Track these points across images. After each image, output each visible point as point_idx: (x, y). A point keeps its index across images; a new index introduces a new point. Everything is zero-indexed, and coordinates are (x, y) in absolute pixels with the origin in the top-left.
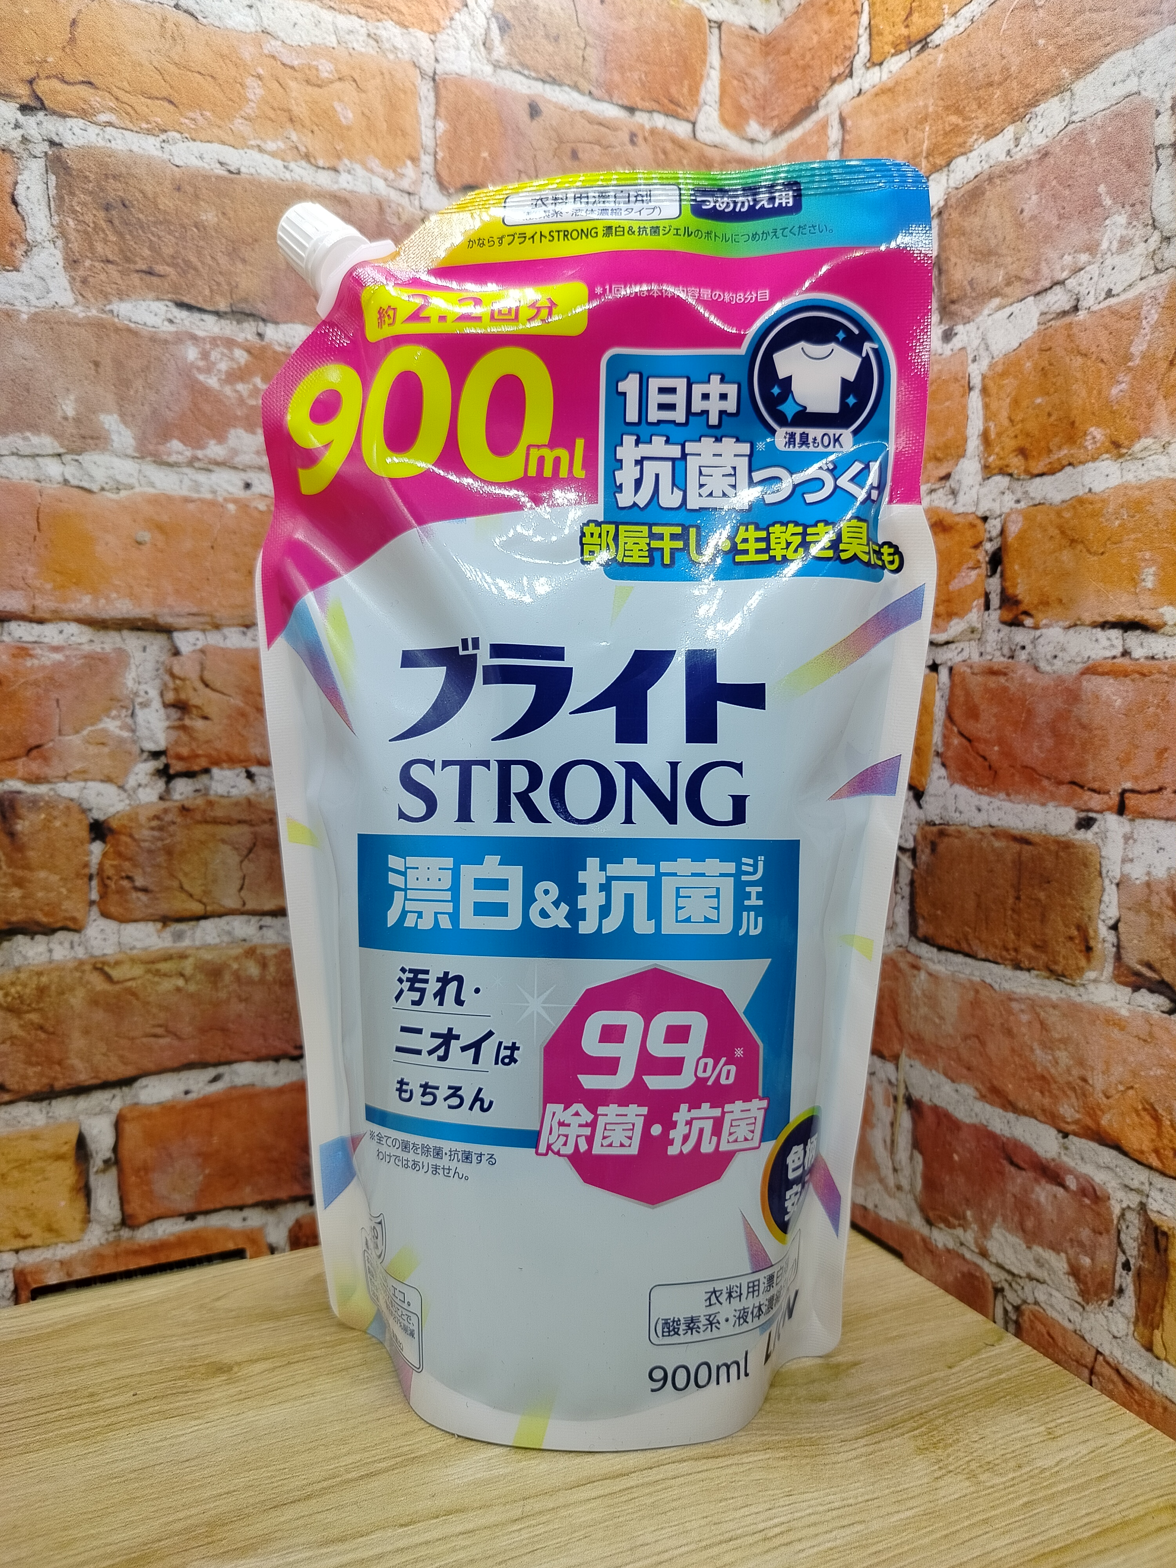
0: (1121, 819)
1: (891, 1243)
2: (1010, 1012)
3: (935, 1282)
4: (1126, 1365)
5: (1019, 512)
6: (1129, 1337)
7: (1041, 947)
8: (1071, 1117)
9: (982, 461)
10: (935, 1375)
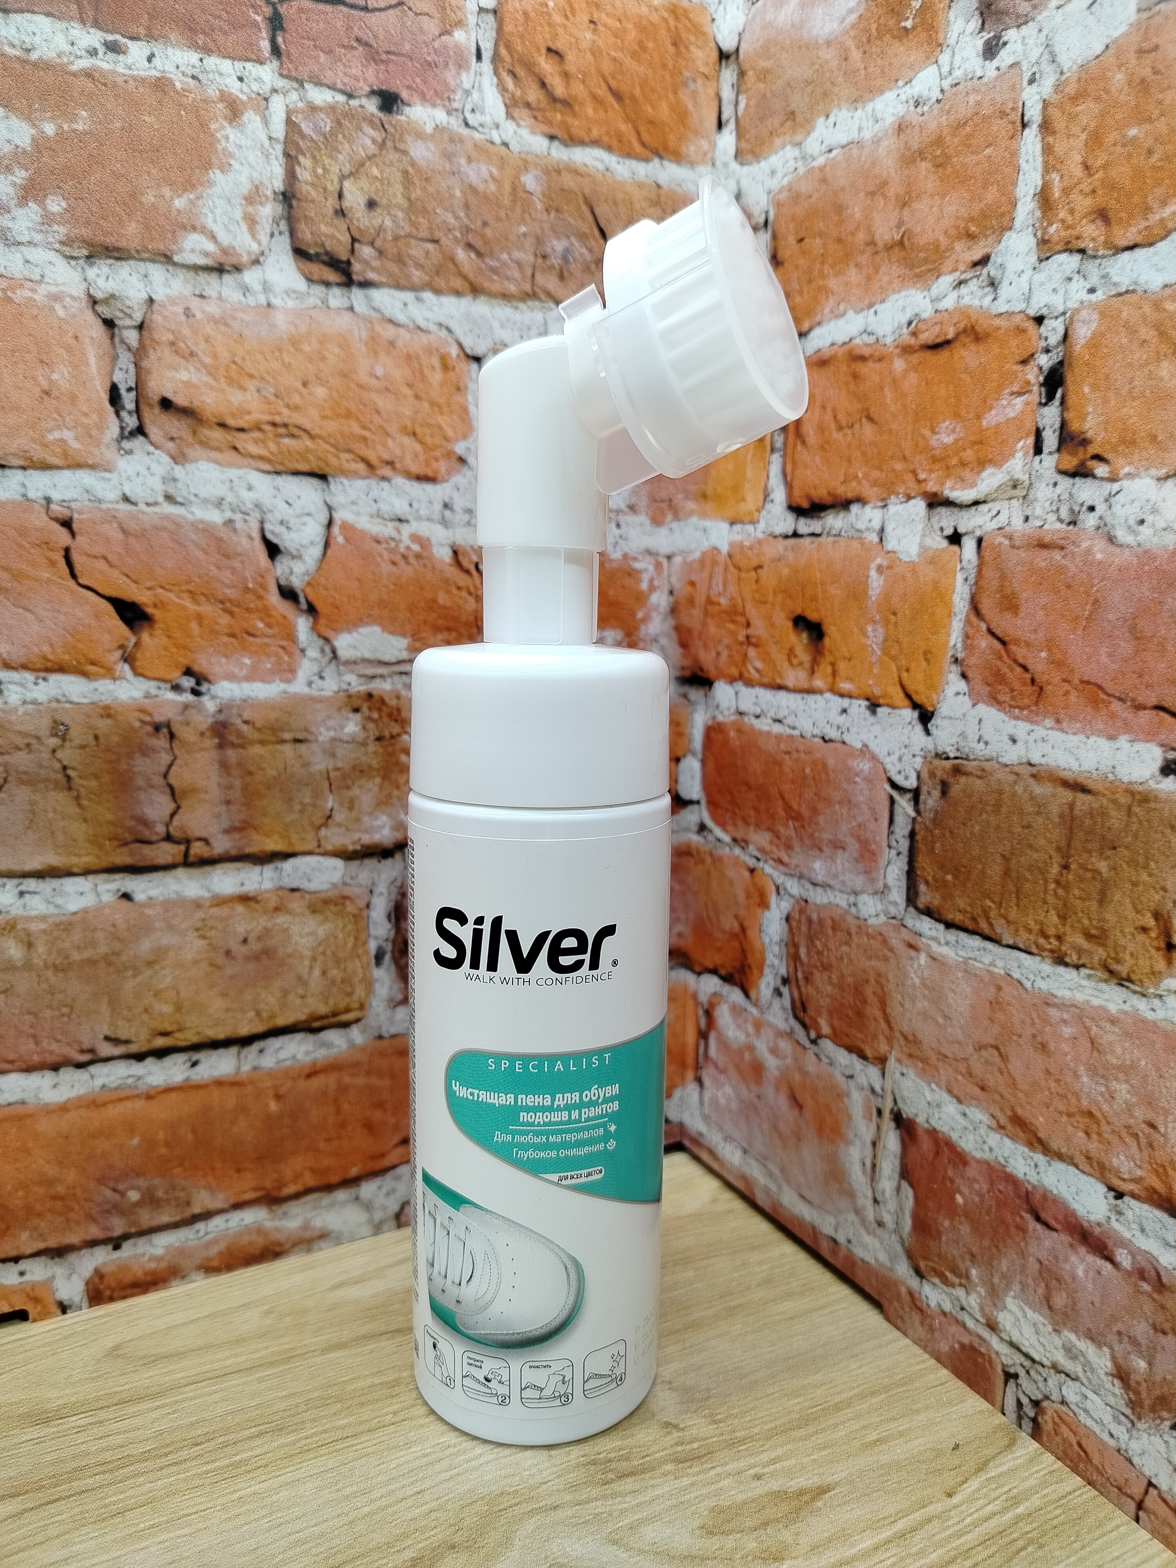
1: (867, 1289)
2: (1046, 1021)
3: (925, 1348)
5: (1094, 306)
7: (1098, 937)
8: (1130, 1172)
9: (1039, 234)
10: (931, 1509)
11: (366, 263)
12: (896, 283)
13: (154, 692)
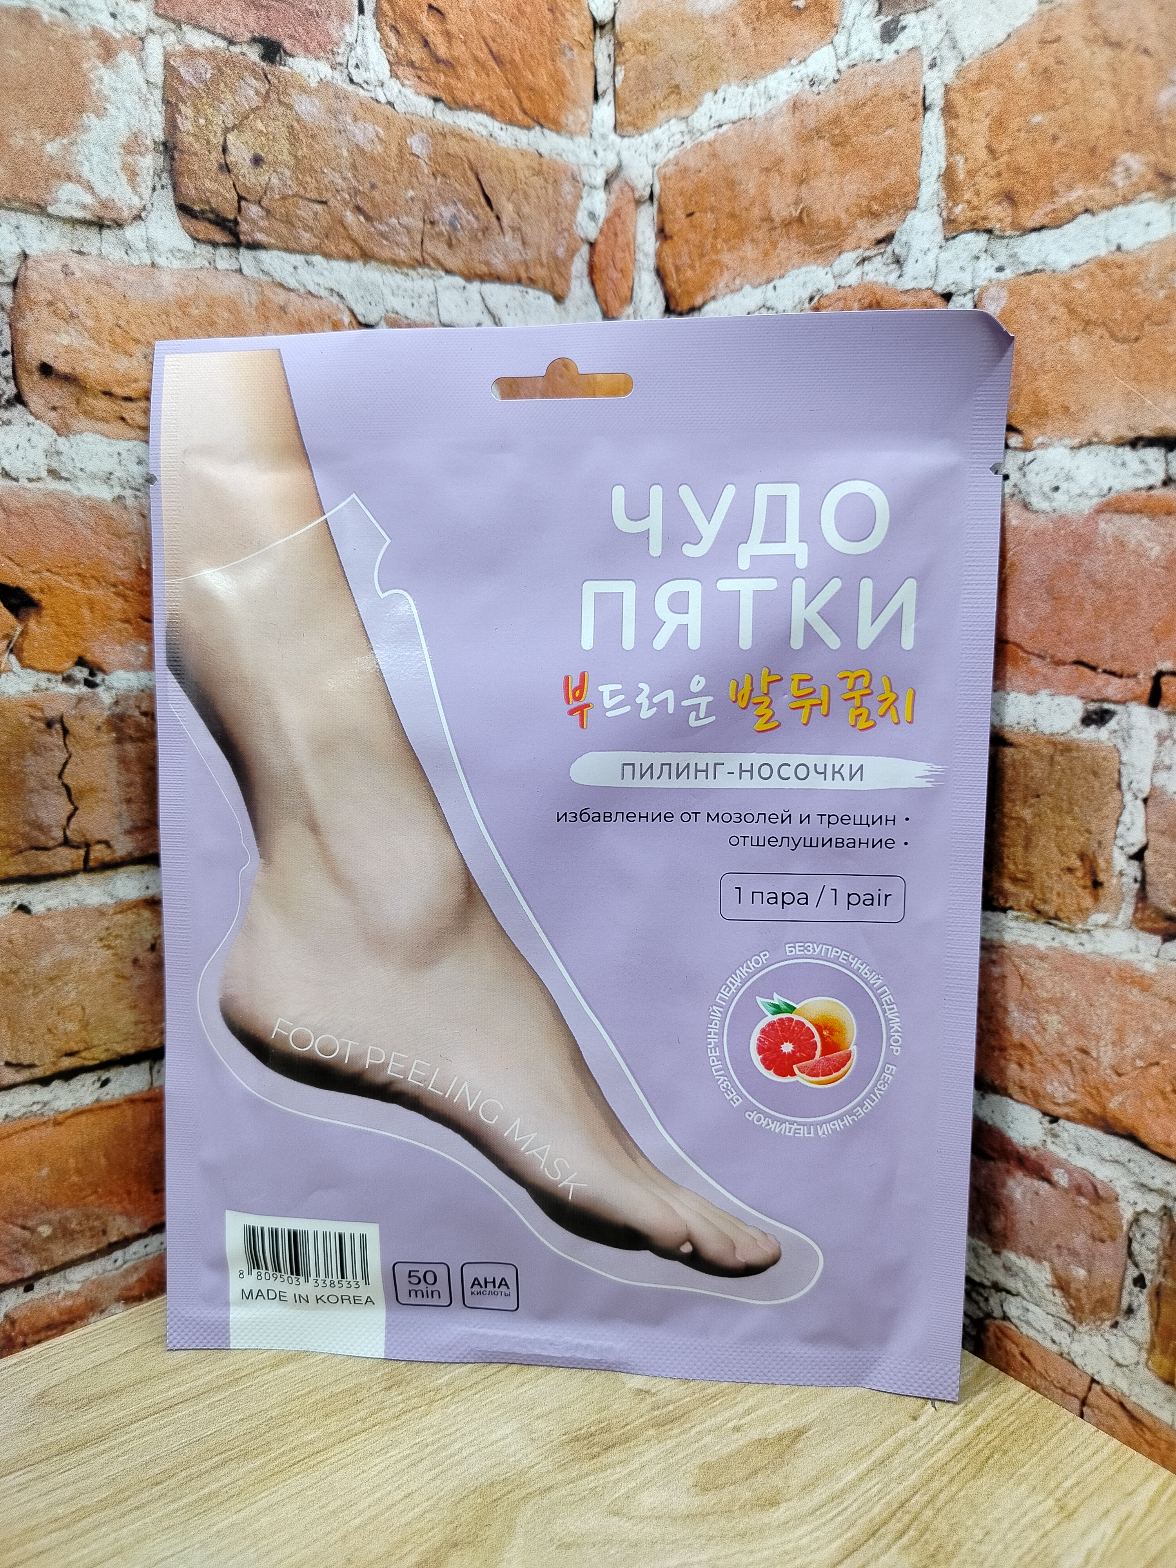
0: (1154, 712)
4: (1133, 1399)
5: (1002, 284)
6: (1140, 1367)
7: (1025, 880)
8: (1064, 1097)
9: (945, 214)
10: (901, 1434)
11: (254, 223)
12: (796, 259)
13: (44, 685)
